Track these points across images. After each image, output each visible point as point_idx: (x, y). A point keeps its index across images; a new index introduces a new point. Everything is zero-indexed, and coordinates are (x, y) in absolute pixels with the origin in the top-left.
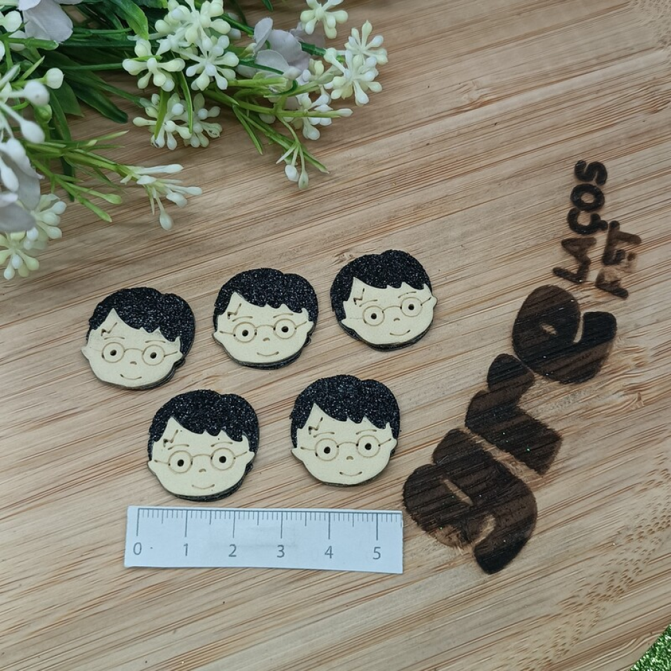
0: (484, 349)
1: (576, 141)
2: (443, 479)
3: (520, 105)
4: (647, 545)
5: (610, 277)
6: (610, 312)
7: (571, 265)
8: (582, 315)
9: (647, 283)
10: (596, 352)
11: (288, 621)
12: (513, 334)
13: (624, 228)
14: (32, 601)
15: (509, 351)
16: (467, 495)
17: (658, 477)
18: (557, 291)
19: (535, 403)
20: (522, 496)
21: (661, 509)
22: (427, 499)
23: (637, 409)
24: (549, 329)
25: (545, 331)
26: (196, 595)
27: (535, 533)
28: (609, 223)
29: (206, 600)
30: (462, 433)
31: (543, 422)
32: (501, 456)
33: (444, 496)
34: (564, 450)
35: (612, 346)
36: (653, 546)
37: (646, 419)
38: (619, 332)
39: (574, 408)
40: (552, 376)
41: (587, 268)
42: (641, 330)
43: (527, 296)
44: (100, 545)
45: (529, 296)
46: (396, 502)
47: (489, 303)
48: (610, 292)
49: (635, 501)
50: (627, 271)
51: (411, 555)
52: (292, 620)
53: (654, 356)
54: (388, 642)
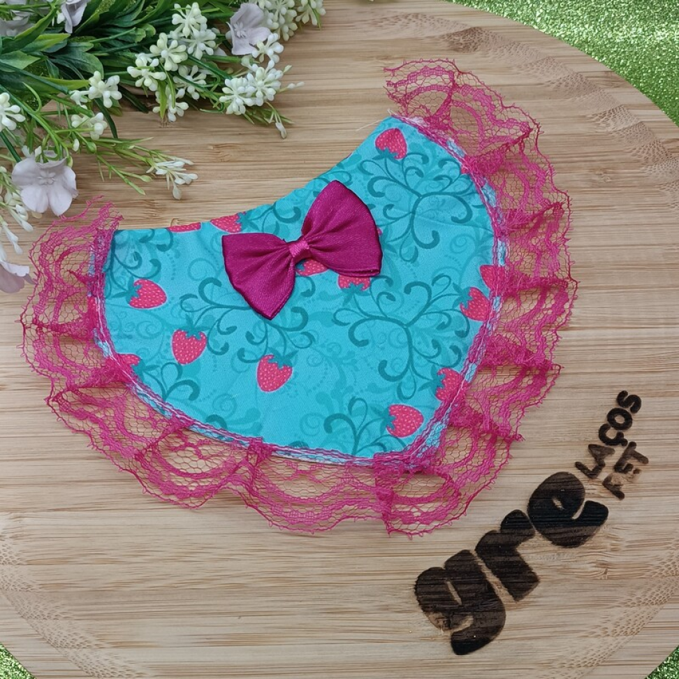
0: (506, 502)
1: (627, 375)
2: (447, 580)
3: (594, 338)
4: (573, 673)
5: (615, 481)
6: (606, 506)
7: (590, 463)
8: (585, 501)
9: (641, 494)
10: (585, 530)
11: (313, 637)
12: (531, 498)
13: (638, 449)
14: (157, 567)
15: (524, 510)
16: (460, 597)
17: (599, 631)
18: (572, 479)
19: (529, 551)
20: (498, 611)
21: (592, 653)
22: (432, 590)
23: (601, 579)
24: (557, 503)
25: (554, 504)
26: (260, 599)
27: (499, 638)
28: (629, 442)
29: (266, 604)
30: (470, 554)
31: (530, 566)
32: (492, 579)
33: (443, 592)
34: (537, 590)
35: (599, 530)
36: (576, 675)
37: (606, 588)
38: (607, 521)
39: (556, 563)
40: (547, 536)
41: (601, 469)
42: (624, 525)
43: (549, 476)
44: (210, 546)
45: (552, 476)
46: (410, 585)
47: (521, 472)
48: (611, 491)
49: (576, 642)
50: (629, 480)
51: (409, 623)
52: (316, 637)
53: (627, 547)
54: (373, 674)
